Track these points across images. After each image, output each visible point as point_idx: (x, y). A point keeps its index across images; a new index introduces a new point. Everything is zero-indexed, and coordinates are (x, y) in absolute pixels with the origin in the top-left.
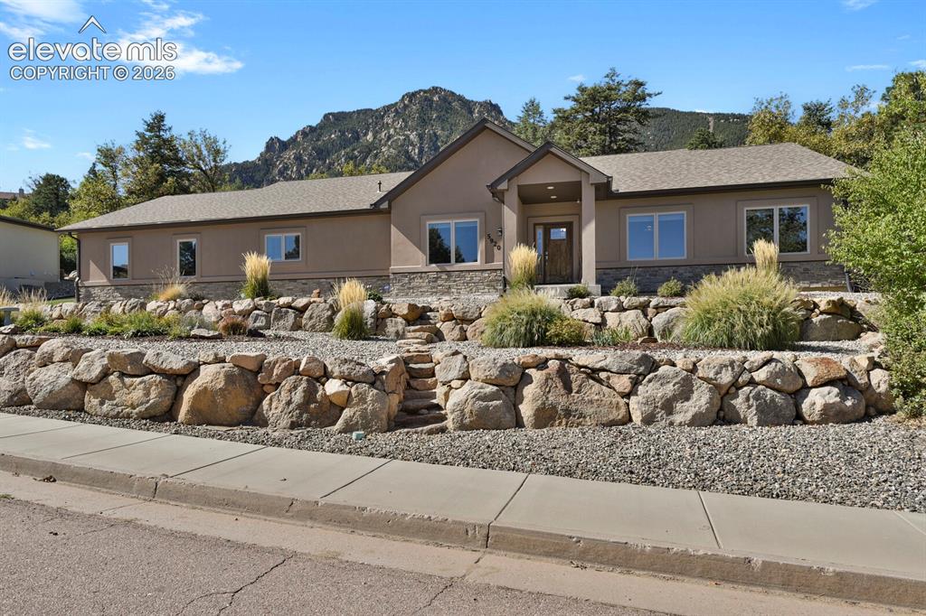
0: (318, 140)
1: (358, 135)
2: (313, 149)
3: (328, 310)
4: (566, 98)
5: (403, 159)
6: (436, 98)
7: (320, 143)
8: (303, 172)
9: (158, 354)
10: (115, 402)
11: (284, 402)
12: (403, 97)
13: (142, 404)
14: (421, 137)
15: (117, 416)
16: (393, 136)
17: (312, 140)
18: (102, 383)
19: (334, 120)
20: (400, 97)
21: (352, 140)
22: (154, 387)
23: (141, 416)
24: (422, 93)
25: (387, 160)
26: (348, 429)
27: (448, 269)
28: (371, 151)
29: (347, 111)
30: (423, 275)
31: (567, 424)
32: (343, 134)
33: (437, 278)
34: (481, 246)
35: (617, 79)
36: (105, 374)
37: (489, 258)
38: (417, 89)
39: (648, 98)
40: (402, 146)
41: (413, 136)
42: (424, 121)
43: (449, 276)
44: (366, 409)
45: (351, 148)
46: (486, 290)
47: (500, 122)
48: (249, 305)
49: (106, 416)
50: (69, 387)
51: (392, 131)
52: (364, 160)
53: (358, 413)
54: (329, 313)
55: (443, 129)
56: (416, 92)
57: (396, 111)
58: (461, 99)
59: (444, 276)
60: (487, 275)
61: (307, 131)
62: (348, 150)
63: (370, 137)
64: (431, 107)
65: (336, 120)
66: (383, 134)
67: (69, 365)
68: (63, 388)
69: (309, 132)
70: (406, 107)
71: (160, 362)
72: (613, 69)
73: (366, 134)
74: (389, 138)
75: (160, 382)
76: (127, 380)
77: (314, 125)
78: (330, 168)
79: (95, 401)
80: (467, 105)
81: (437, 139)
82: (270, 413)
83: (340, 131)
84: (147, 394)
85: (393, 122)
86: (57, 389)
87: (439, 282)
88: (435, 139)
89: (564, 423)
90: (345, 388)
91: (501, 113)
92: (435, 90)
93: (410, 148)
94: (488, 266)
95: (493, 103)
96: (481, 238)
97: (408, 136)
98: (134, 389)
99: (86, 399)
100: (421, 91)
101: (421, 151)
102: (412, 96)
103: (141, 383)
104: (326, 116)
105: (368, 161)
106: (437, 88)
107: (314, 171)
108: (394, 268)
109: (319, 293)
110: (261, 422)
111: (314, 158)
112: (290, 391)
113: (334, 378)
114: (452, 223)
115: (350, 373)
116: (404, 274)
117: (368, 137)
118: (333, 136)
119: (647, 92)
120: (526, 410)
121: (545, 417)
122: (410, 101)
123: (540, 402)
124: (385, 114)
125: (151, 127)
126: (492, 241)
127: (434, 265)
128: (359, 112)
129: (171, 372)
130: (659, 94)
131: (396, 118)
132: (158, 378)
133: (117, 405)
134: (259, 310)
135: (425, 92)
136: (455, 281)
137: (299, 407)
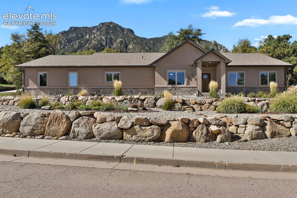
0: (68, 36)
1: (83, 36)
2: (66, 39)
3: (154, 100)
4: (177, 32)
5: (100, 45)
6: (111, 26)
7: (68, 37)
8: (62, 47)
9: (155, 118)
10: (137, 136)
11: (200, 134)
12: (100, 24)
13: (151, 136)
14: (106, 38)
15: (139, 141)
16: (96, 37)
17: (65, 36)
18: (131, 129)
19: (74, 30)
20: (99, 24)
21: (81, 37)
22: (155, 130)
23: (150, 141)
24: (106, 24)
25: (94, 45)
26: (222, 141)
27: (175, 87)
28: (88, 41)
29: (79, 27)
30: (166, 88)
31: (279, 137)
32: (77, 34)
33: (171, 89)
34: (186, 80)
35: (192, 28)
36: (132, 126)
37: (188, 84)
38: (105, 22)
39: (201, 35)
40: (99, 41)
41: (103, 38)
42: (107, 33)
43: (175, 89)
44: (226, 135)
45: (81, 40)
46: (187, 94)
47: (133, 36)
48: (123, 98)
49: (134, 141)
50: (117, 131)
51: (96, 35)
52: (85, 44)
53: (224, 136)
54: (154, 101)
55: (114, 36)
56: (104, 23)
57: (97, 28)
58: (120, 27)
59: (173, 89)
60: (188, 89)
61: (63, 32)
62: (80, 40)
63: (88, 36)
64: (110, 28)
65: (75, 29)
66: (93, 36)
67: (114, 123)
68: (115, 131)
69: (64, 33)
70: (101, 27)
71: (157, 121)
72: (191, 25)
73: (86, 36)
74: (95, 38)
75: (158, 128)
76: (143, 128)
77: (66, 30)
78: (72, 46)
79: (129, 136)
80: (122, 29)
81: (112, 39)
82: (197, 137)
83: (76, 34)
84: (153, 132)
85: (96, 32)
86: (112, 131)
87: (172, 91)
88: (111, 39)
89: (278, 136)
90: (218, 128)
91: (134, 33)
92: (111, 23)
93: (102, 42)
94: (188, 86)
95: (131, 29)
96: (186, 77)
97: (102, 38)
98: (146, 131)
99: (124, 135)
100: (106, 23)
101: (106, 43)
102: (103, 24)
103: (150, 128)
104: (71, 28)
105: (87, 45)
106: (112, 22)
107: (66, 47)
108: (156, 86)
109: (141, 94)
110: (194, 140)
111: (66, 42)
112: (201, 130)
113: (212, 125)
114: (176, 72)
115: (219, 123)
116: (160, 88)
117: (87, 37)
118: (74, 35)
119: (201, 33)
120: (268, 133)
121: (274, 135)
122: (102, 26)
123: (272, 131)
124: (93, 29)
125: (34, 28)
126: (189, 78)
127: (170, 85)
128: (83, 28)
129: (161, 124)
130: (205, 34)
131: (97, 31)
132: (157, 127)
133: (138, 137)
134: (126, 100)
135: (108, 23)
136: (177, 91)
137: (206, 135)
